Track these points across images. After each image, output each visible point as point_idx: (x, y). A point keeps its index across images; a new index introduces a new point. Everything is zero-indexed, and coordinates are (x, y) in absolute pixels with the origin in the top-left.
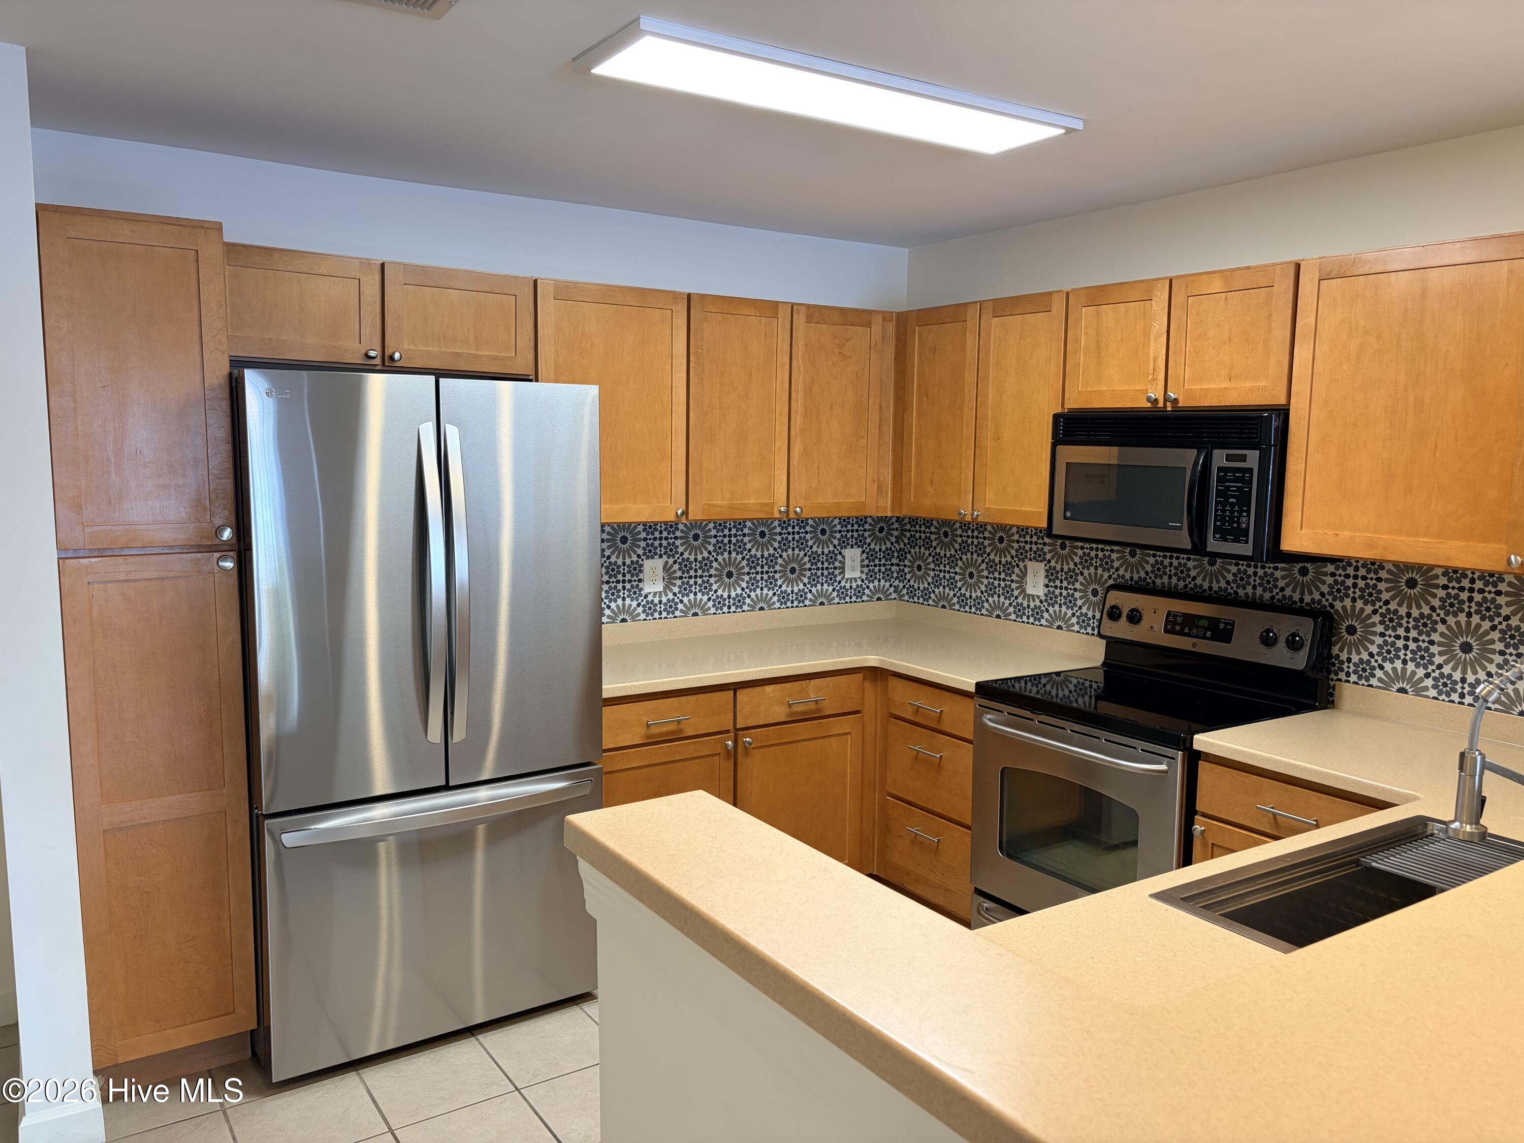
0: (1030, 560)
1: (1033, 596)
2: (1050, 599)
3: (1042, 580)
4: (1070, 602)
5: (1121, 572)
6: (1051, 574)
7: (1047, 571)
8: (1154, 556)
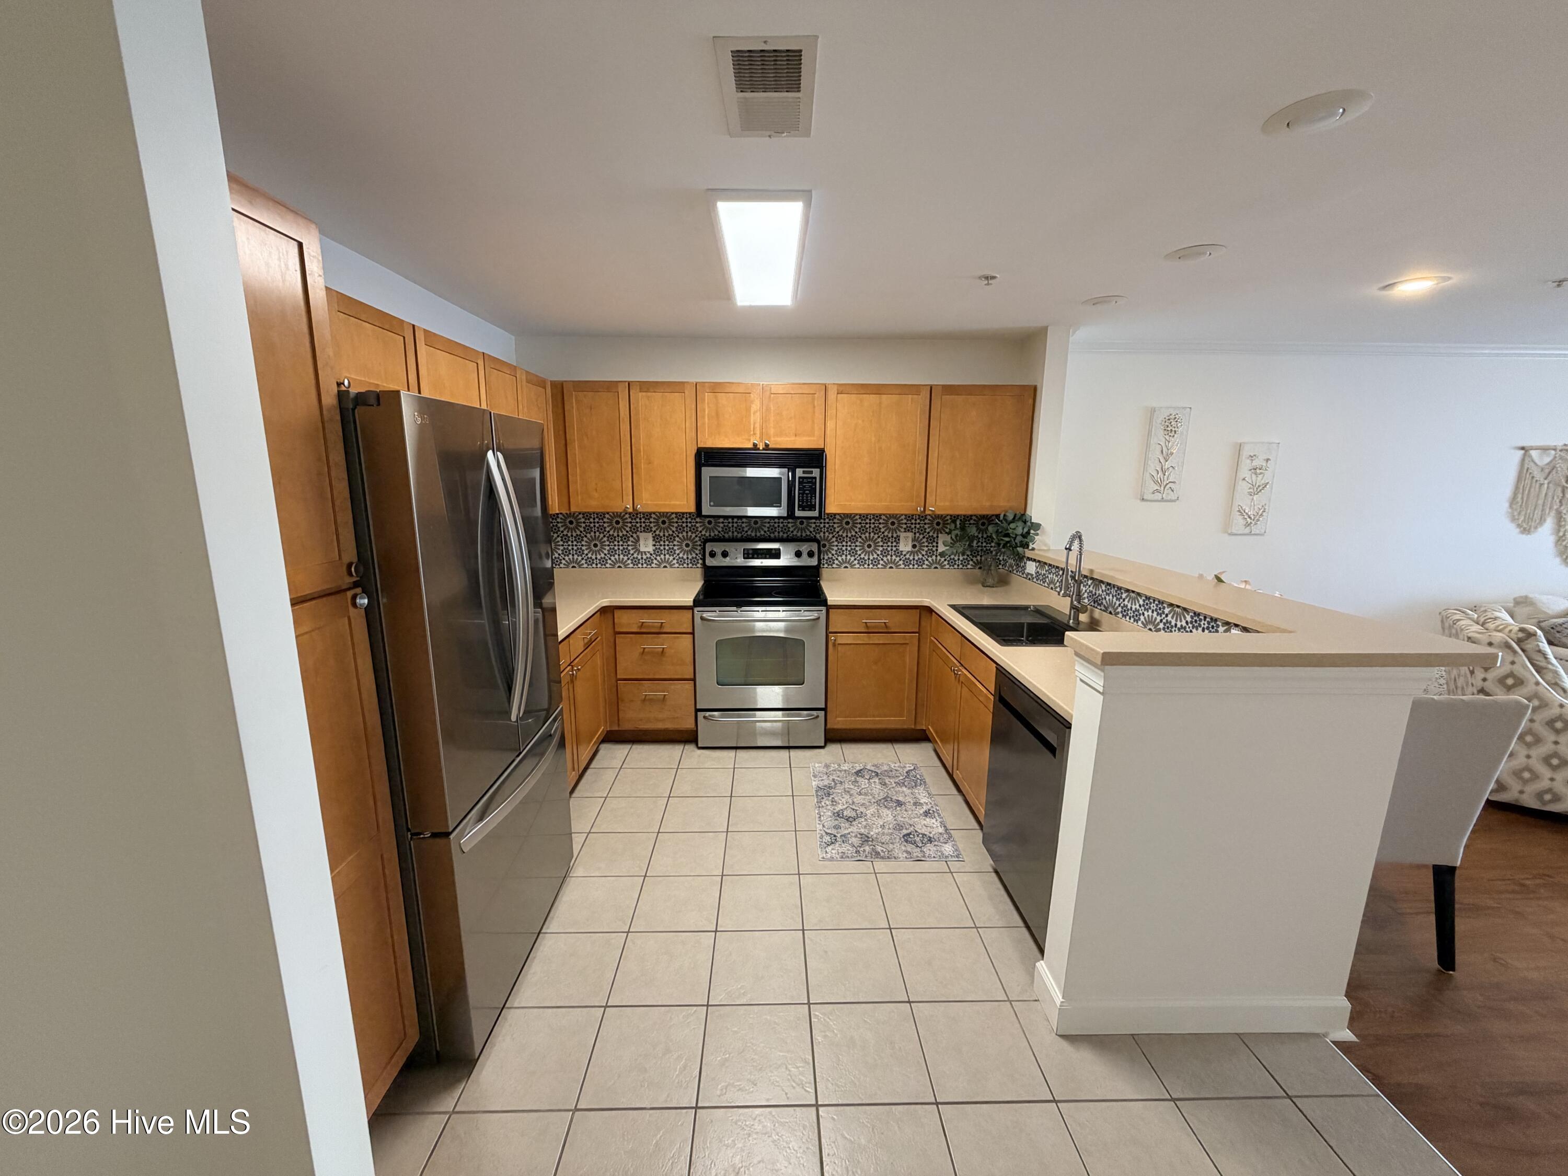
0: (641, 532)
1: (645, 552)
2: (657, 552)
3: (651, 542)
4: (671, 552)
5: (703, 533)
6: (656, 538)
7: (653, 537)
8: (723, 523)
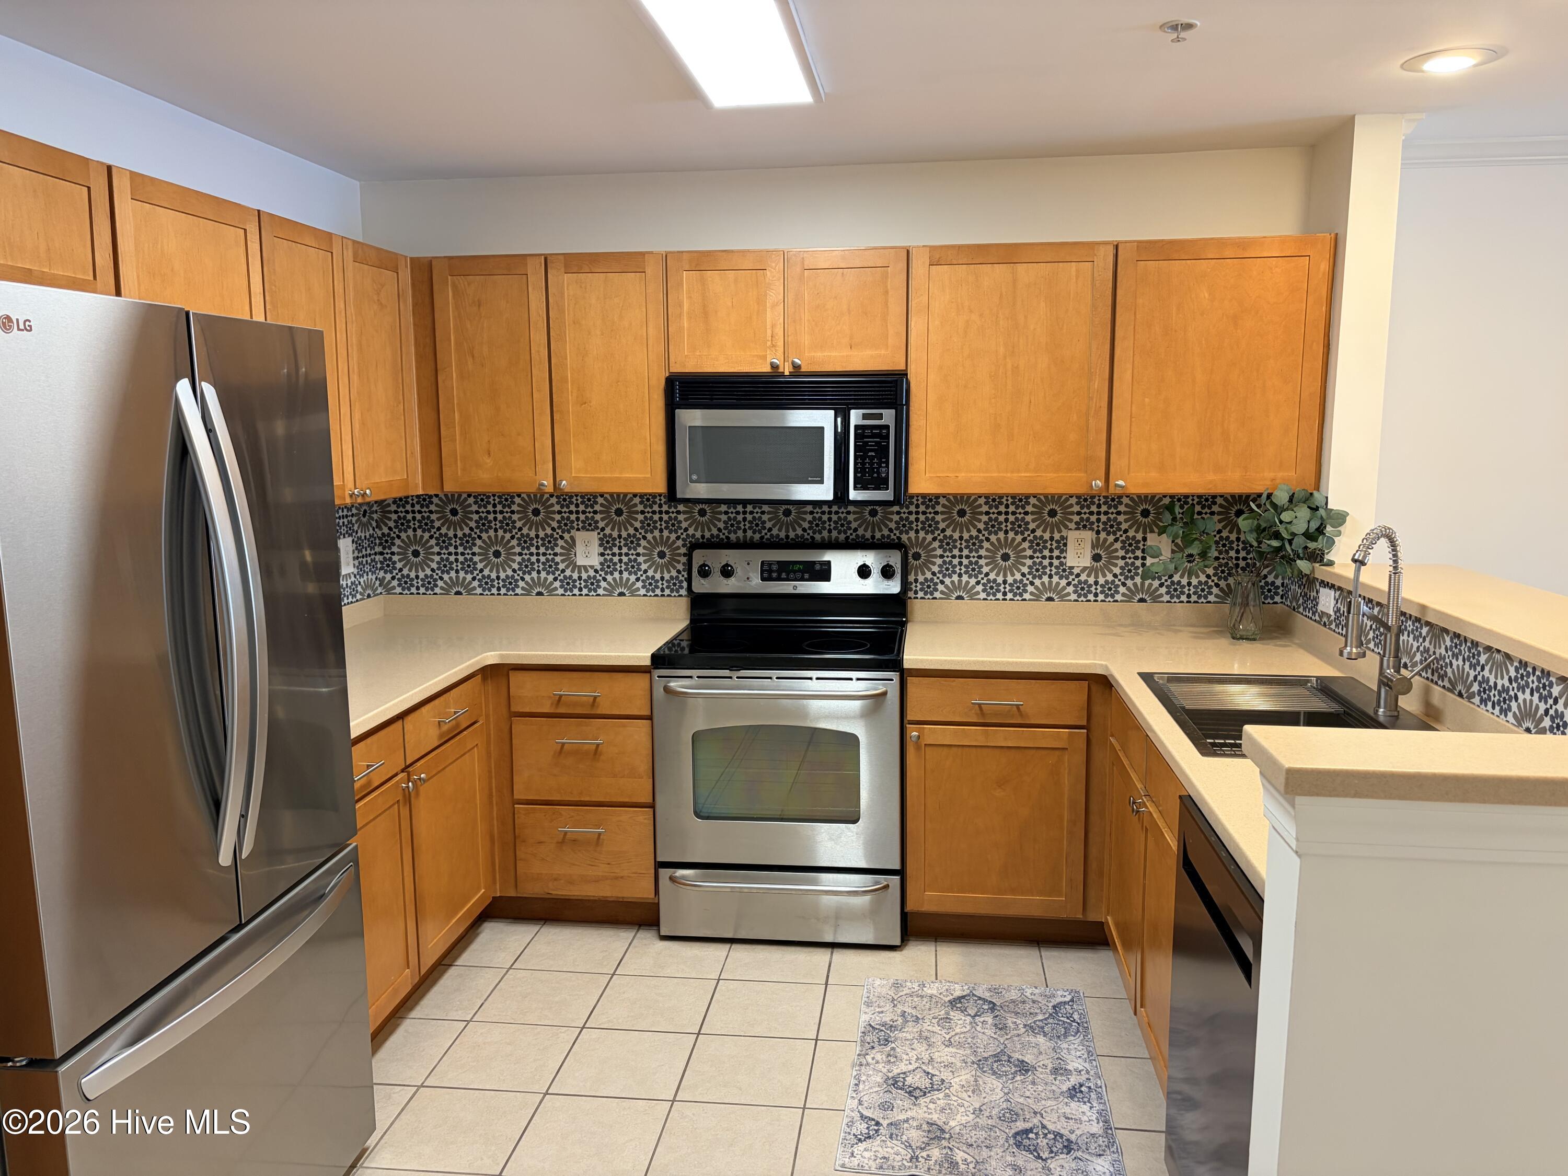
0: (578, 530)
1: (585, 567)
2: (607, 566)
3: (596, 549)
4: (633, 567)
5: (691, 531)
6: (606, 542)
7: (600, 539)
8: (726, 513)
